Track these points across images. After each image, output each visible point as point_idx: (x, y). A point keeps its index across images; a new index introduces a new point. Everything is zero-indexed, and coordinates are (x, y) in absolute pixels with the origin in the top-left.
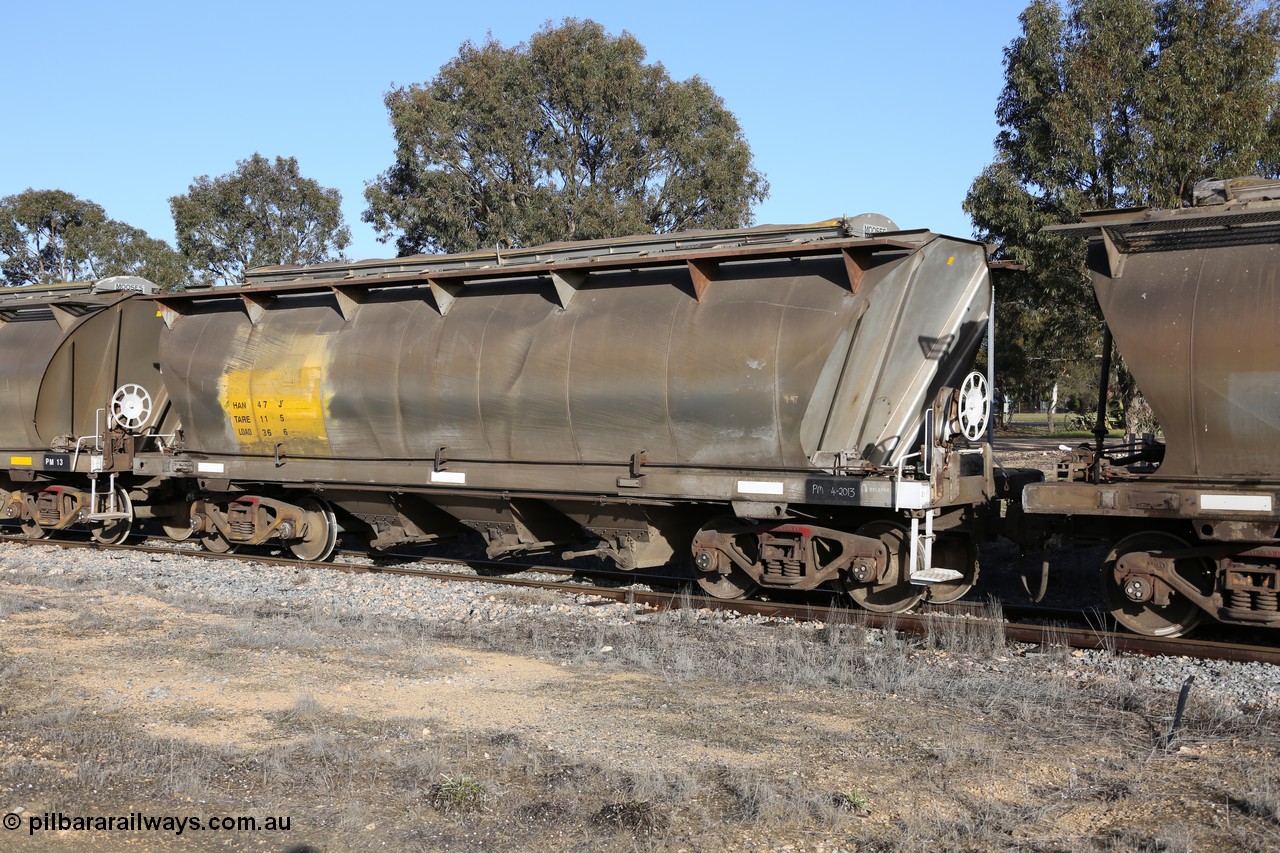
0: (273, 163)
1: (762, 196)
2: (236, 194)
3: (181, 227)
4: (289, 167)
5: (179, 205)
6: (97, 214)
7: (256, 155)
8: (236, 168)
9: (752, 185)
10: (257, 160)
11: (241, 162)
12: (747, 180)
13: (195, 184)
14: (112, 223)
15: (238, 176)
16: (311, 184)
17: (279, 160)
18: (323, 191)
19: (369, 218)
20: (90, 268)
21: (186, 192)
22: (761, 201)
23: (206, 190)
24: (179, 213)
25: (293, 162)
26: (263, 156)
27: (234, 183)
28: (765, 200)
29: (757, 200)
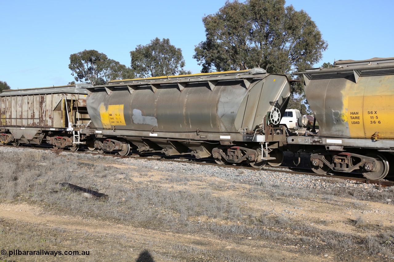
0: (161, 40)
1: (325, 48)
2: (150, 50)
3: (133, 61)
4: (167, 41)
5: (132, 54)
6: (104, 57)
7: (157, 38)
8: (150, 42)
9: (322, 45)
10: (157, 40)
11: (152, 40)
12: (321, 43)
13: (138, 48)
14: (109, 60)
15: (151, 45)
16: (173, 47)
17: (164, 39)
18: (176, 49)
19: (195, 58)
20: (103, 74)
21: (135, 50)
22: (325, 50)
23: (141, 49)
24: (133, 56)
25: (168, 40)
26: (159, 38)
27: (150, 47)
28: (326, 50)
29: (323, 50)
